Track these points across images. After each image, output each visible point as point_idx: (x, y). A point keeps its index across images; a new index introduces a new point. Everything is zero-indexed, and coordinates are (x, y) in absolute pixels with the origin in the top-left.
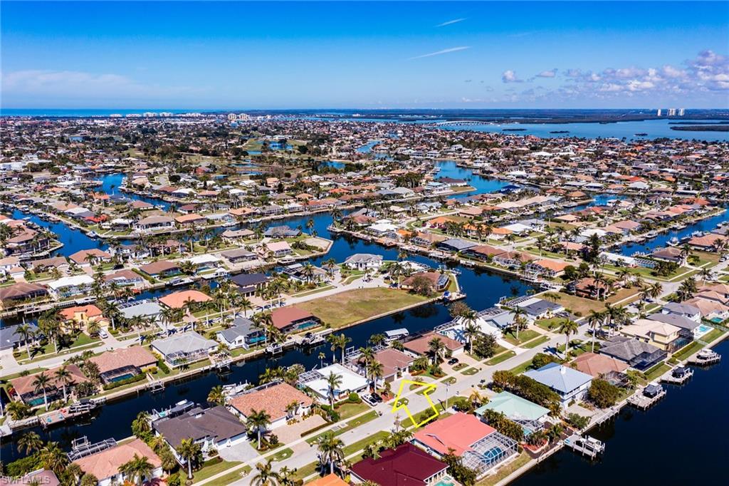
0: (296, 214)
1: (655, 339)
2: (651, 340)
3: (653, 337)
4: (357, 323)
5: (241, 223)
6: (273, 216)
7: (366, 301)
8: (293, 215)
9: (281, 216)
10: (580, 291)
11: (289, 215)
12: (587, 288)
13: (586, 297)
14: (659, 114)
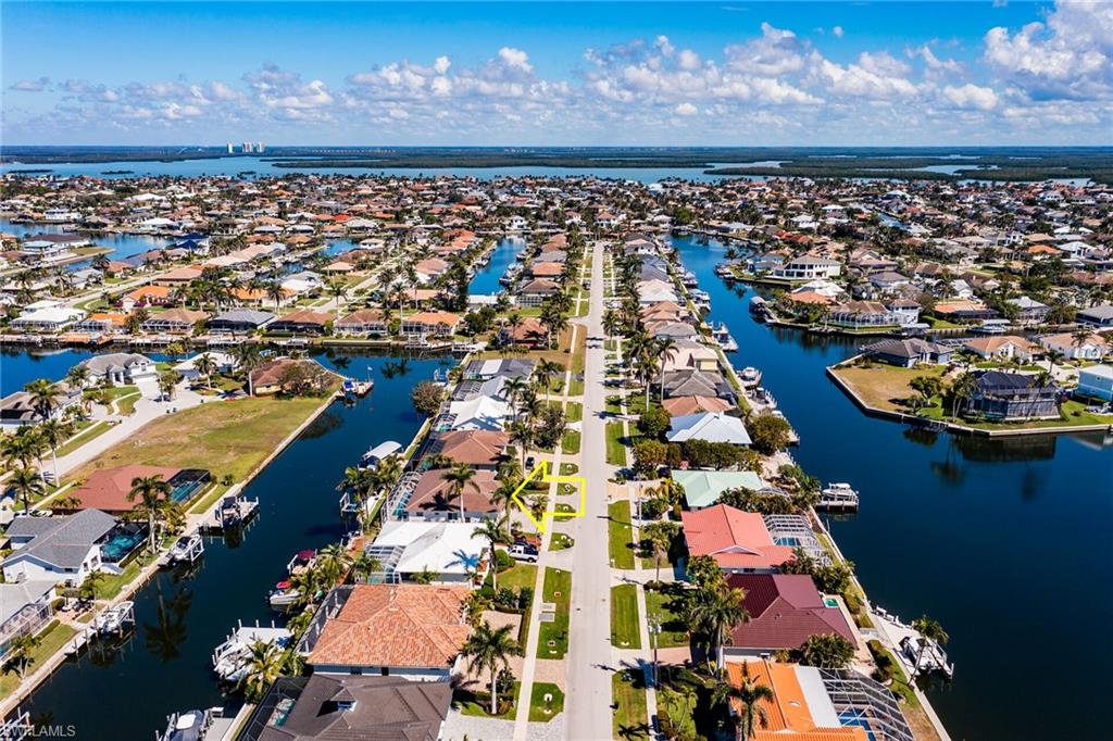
1: (702, 368)
2: (696, 372)
3: (699, 366)
7: (220, 429)
10: (519, 342)
12: (529, 336)
13: (532, 348)
14: (231, 151)
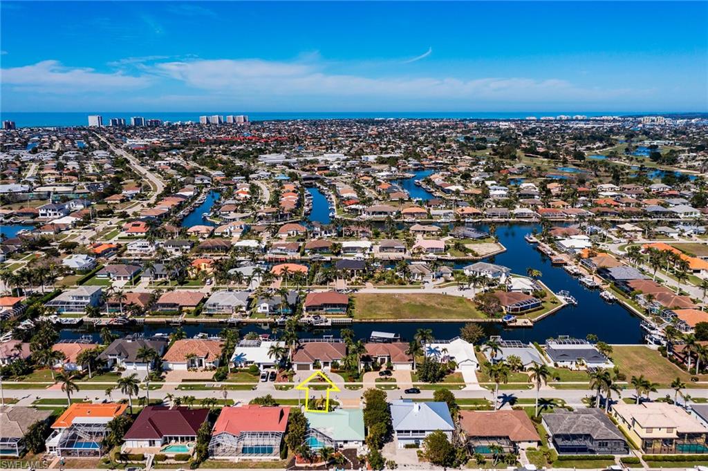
0: (523, 220)
3: (634, 424)
4: (383, 320)
5: (459, 221)
6: (496, 219)
8: (518, 220)
9: (503, 220)
11: (515, 219)
